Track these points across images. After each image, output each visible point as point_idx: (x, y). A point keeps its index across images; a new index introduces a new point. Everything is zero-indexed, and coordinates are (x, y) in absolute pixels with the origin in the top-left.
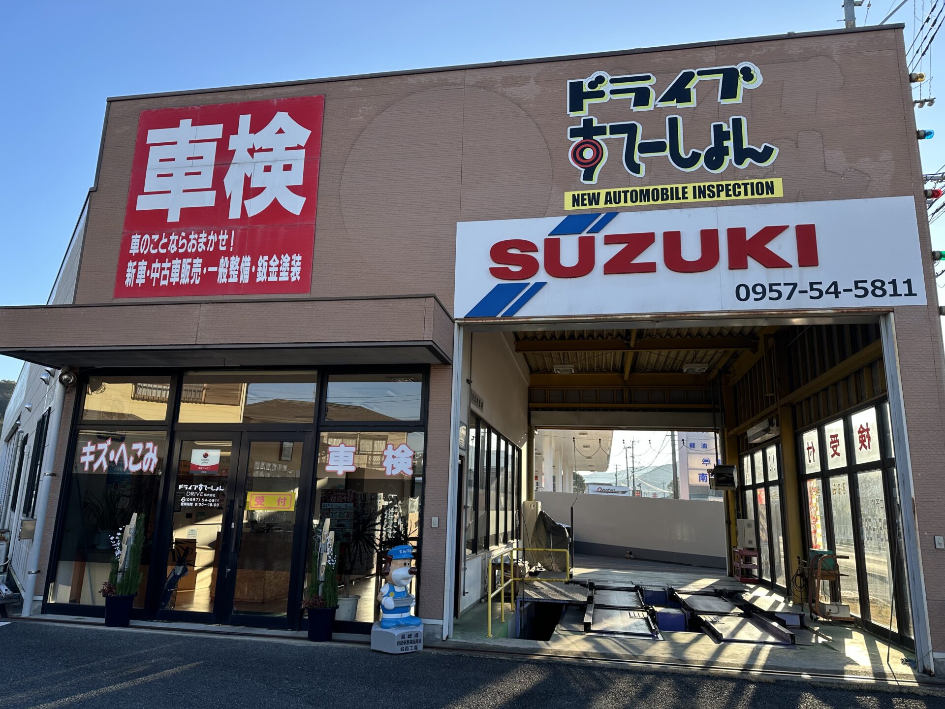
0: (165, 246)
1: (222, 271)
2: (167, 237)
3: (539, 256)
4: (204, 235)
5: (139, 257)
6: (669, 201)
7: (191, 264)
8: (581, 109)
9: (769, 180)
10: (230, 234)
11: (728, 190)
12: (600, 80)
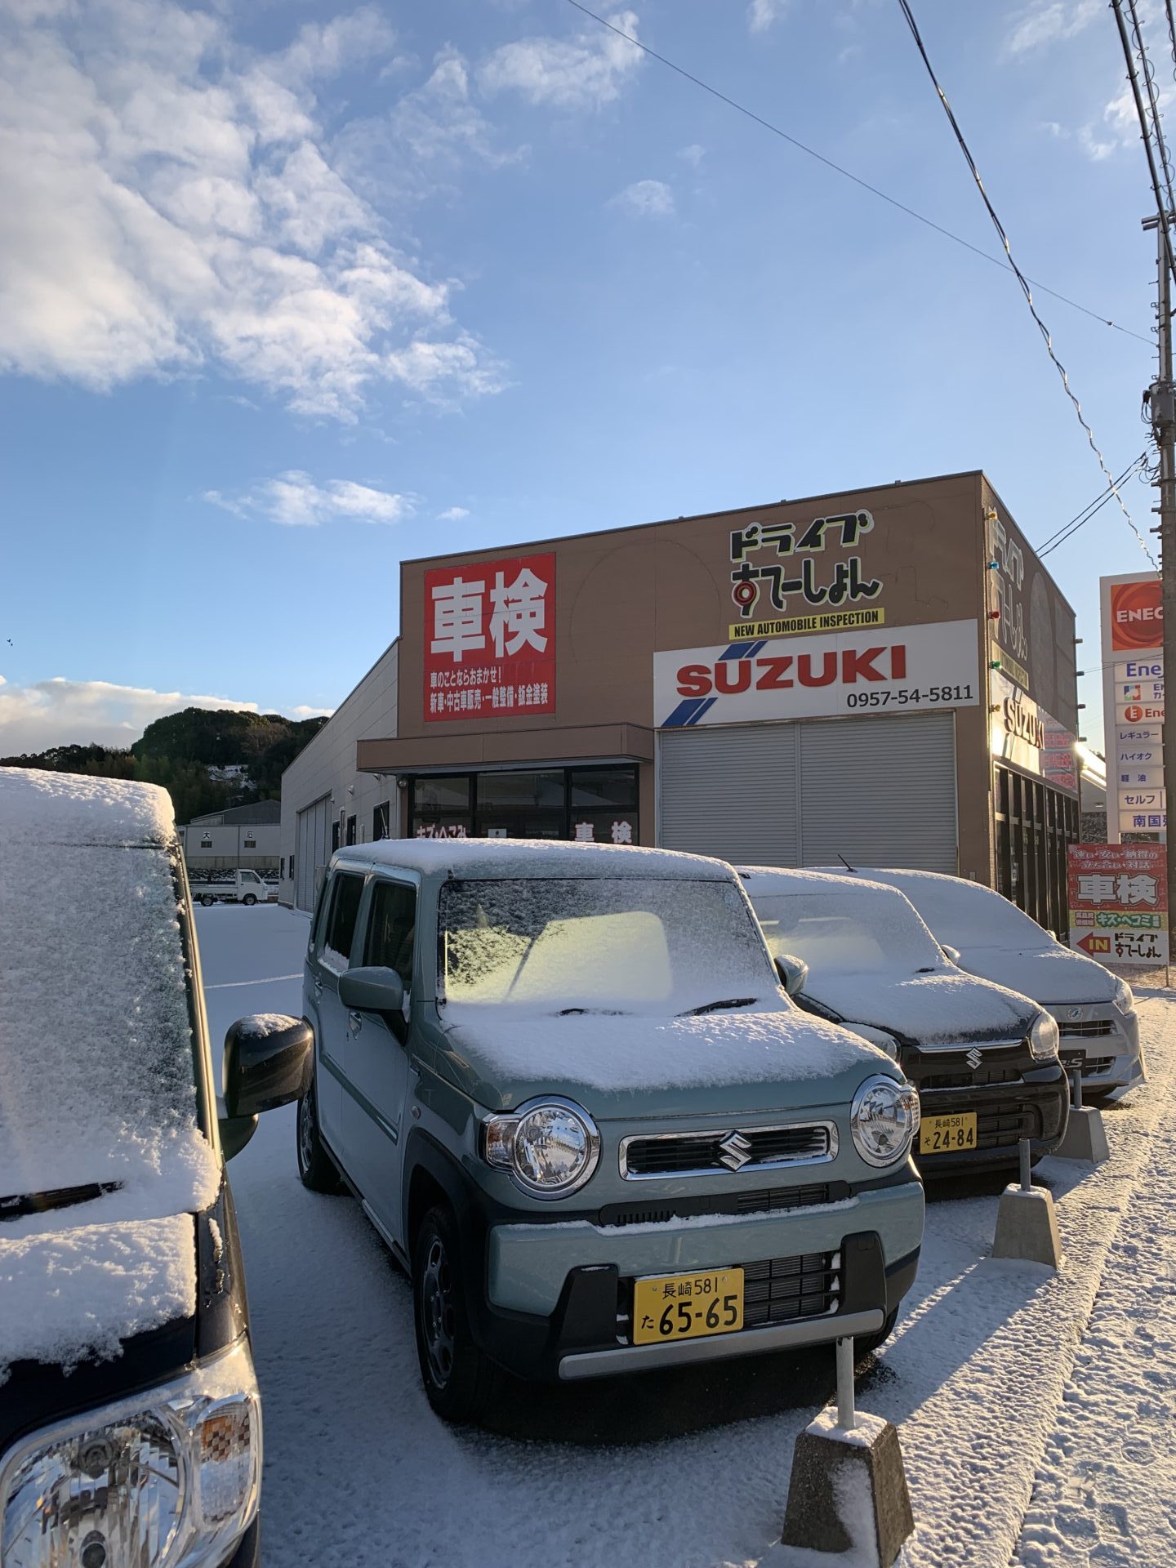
0: (455, 681)
1: (495, 698)
2: (455, 673)
3: (712, 677)
4: (480, 671)
5: (437, 690)
6: (803, 630)
7: (474, 694)
8: (741, 556)
9: (875, 610)
10: (497, 669)
11: (845, 620)
12: (755, 530)
